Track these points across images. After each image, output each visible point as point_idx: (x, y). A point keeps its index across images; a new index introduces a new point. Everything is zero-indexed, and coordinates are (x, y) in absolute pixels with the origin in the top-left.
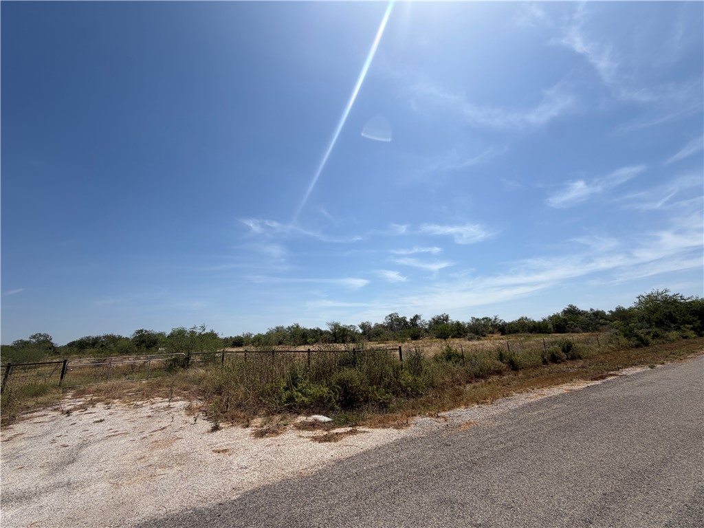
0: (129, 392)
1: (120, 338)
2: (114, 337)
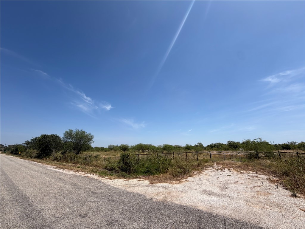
0: (235, 166)
1: (222, 144)
2: (220, 144)
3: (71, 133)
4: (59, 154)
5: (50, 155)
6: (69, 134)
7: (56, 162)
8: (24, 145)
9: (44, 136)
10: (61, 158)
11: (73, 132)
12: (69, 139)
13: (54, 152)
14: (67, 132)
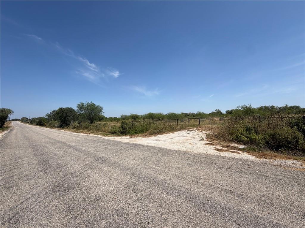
3: (83, 106)
4: (76, 124)
5: (69, 125)
6: (81, 107)
7: (75, 130)
8: (46, 117)
9: (61, 109)
10: (78, 127)
11: (84, 105)
12: (82, 111)
13: (72, 122)
14: (79, 105)
